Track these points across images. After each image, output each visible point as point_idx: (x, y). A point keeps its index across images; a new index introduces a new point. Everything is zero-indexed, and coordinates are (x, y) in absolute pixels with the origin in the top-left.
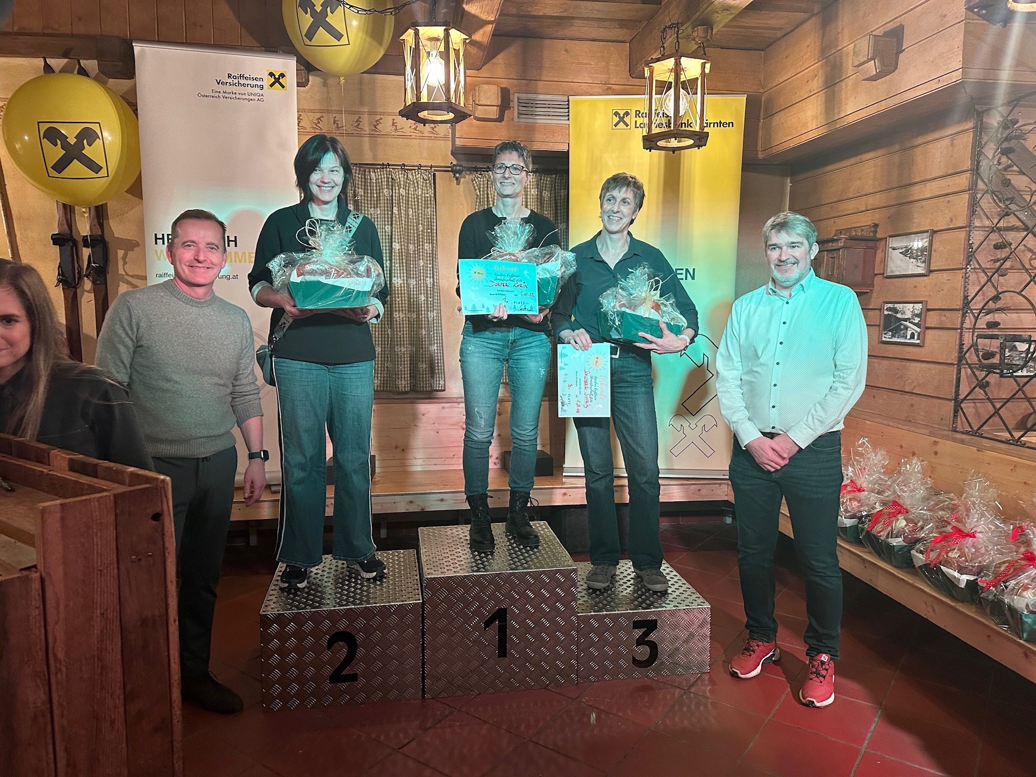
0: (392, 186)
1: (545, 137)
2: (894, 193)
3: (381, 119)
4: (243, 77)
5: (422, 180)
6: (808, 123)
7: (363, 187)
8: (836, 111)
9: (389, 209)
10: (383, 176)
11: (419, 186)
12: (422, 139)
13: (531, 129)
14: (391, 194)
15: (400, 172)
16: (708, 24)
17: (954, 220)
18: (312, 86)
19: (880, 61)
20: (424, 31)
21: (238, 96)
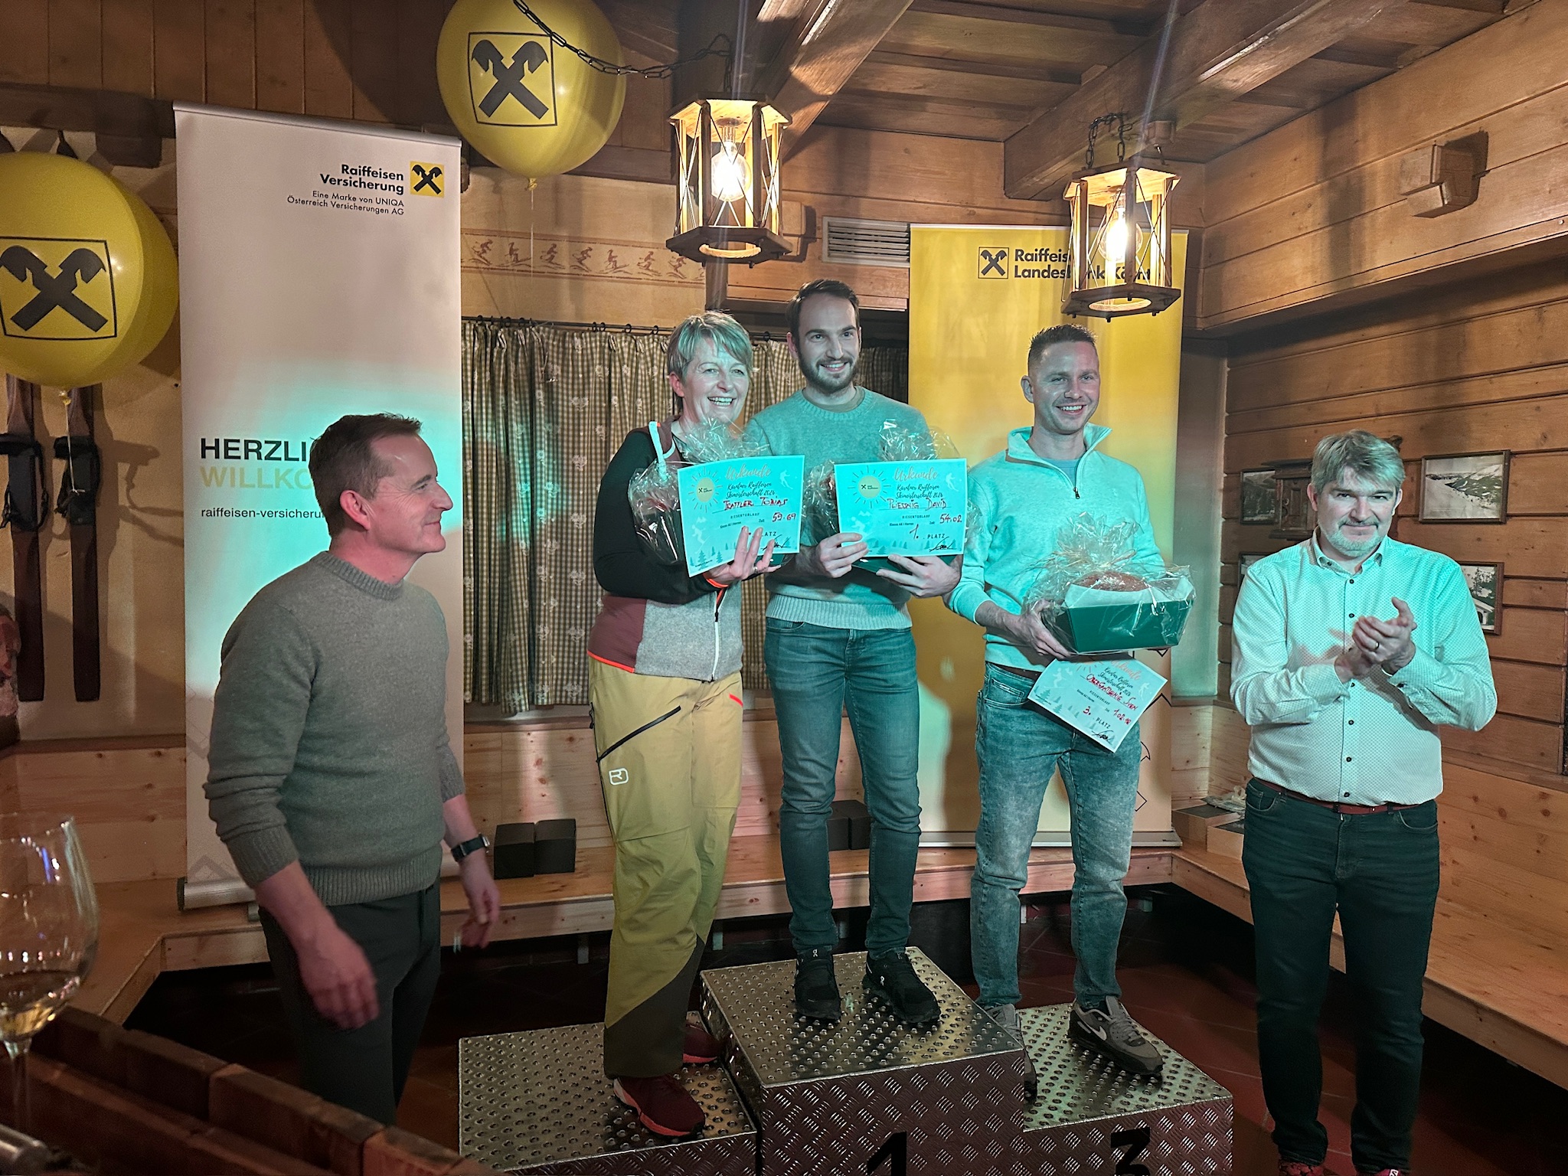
0: (610, 360)
1: (871, 288)
3: (591, 249)
4: (369, 171)
5: (658, 352)
7: (560, 362)
9: (603, 398)
10: (594, 345)
11: (655, 362)
12: (657, 285)
13: (849, 274)
14: (607, 374)
15: (623, 339)
18: (474, 191)
19: (1449, 187)
20: (721, 108)
21: (358, 203)
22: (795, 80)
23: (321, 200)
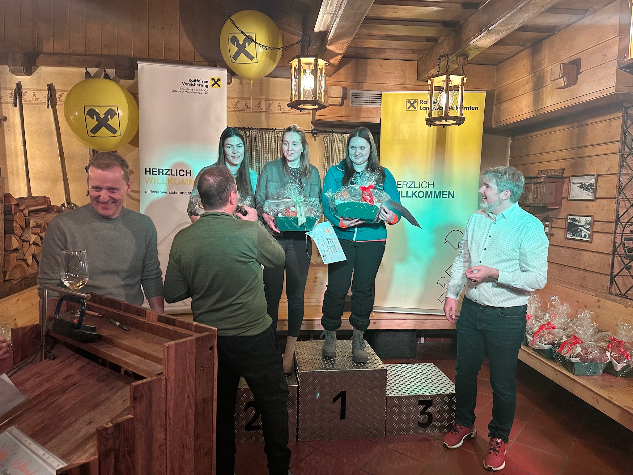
1: (367, 115)
2: (574, 151)
3: (272, 103)
4: (197, 80)
6: (523, 109)
7: (261, 142)
8: (540, 104)
10: (272, 136)
13: (359, 110)
14: (277, 146)
16: (466, 56)
17: (610, 169)
18: (234, 84)
19: (567, 78)
20: (304, 60)
21: (194, 91)
22: (329, 50)
23: (182, 90)
